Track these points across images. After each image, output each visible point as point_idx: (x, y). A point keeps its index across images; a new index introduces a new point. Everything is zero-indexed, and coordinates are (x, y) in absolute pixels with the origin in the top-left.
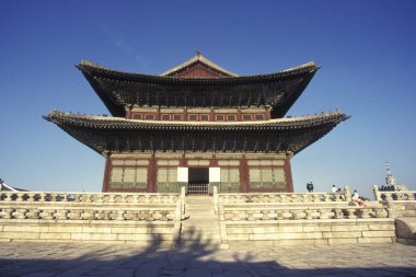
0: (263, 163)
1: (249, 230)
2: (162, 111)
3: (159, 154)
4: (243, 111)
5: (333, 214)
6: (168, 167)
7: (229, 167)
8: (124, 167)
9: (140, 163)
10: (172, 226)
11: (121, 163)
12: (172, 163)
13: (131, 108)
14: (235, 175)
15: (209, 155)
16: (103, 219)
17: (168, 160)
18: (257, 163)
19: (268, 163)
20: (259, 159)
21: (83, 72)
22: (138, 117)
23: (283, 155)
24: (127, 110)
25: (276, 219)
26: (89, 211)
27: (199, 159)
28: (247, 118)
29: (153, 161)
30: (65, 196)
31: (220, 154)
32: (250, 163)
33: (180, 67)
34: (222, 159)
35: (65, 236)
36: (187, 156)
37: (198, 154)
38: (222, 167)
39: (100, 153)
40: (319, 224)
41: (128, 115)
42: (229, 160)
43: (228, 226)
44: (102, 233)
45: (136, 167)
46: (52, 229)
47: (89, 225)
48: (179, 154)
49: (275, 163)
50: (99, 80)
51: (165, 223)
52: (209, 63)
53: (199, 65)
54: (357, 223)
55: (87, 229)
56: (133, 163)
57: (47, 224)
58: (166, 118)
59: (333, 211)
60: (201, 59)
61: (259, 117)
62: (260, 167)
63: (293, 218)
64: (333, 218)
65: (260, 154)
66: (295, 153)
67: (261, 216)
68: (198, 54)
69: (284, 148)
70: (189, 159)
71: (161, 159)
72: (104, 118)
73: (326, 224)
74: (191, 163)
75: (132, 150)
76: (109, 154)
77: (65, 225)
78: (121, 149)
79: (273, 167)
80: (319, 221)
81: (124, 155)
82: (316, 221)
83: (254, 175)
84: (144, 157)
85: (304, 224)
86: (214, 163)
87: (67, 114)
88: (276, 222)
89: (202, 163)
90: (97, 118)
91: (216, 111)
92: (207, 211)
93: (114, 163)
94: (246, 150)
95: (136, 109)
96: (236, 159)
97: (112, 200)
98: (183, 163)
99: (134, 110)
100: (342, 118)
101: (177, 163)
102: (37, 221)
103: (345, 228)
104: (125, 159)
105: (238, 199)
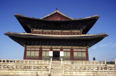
0: (79, 50)
1: (71, 72)
2: (44, 31)
3: (43, 47)
4: (72, 31)
5: (97, 68)
6: (46, 51)
7: (67, 51)
8: (31, 51)
9: (36, 49)
10: (49, 71)
11: (30, 49)
12: (47, 50)
13: (33, 30)
14: (69, 54)
15: (60, 47)
16: (27, 68)
17: (46, 48)
18: (76, 50)
19: (80, 50)
20: (77, 49)
21: (17, 18)
22: (35, 33)
23: (86, 48)
24: (32, 30)
25: (80, 69)
26: (23, 66)
27: (56, 48)
28: (74, 34)
29: (41, 49)
30: (13, 61)
31: (64, 47)
32: (74, 50)
33: (50, 15)
34: (64, 49)
35: (16, 73)
36: (52, 47)
37: (56, 47)
38: (64, 51)
39: (23, 46)
40: (93, 71)
41: (32, 32)
42: (67, 49)
43: (65, 71)
44: (27, 73)
45: (35, 51)
46: (12, 71)
47: (24, 70)
48: (50, 47)
49: (83, 50)
50: (22, 20)
51: (46, 70)
52: (61, 13)
53: (57, 14)
54: (105, 72)
55: (23, 71)
56: (34, 49)
57: (11, 70)
58: (45, 34)
59: (98, 67)
60: (58, 11)
61: (78, 34)
62: (77, 51)
63: (85, 69)
64: (97, 70)
65: (78, 47)
66: (90, 47)
67: (75, 68)
68: (57, 9)
69: (86, 45)
70: (53, 48)
71: (44, 48)
72: (24, 34)
73: (95, 71)
74: (54, 50)
75: (34, 45)
76: (26, 46)
77: (16, 70)
78: (30, 45)
79: (82, 52)
80: (93, 70)
81: (31, 47)
82: (92, 70)
83: (75, 54)
84: (38, 47)
85: (88, 71)
86: (62, 50)
87: (12, 33)
88: (79, 70)
89: (58, 50)
90: (21, 34)
91: (63, 31)
92: (59, 66)
93: (27, 49)
94: (73, 46)
95: (35, 30)
96: (69, 49)
97: (28, 62)
98: (51, 50)
99: (34, 30)
100: (106, 36)
101: (49, 49)
102: (8, 69)
103: (101, 73)
104: (31, 48)
105: (69, 63)
